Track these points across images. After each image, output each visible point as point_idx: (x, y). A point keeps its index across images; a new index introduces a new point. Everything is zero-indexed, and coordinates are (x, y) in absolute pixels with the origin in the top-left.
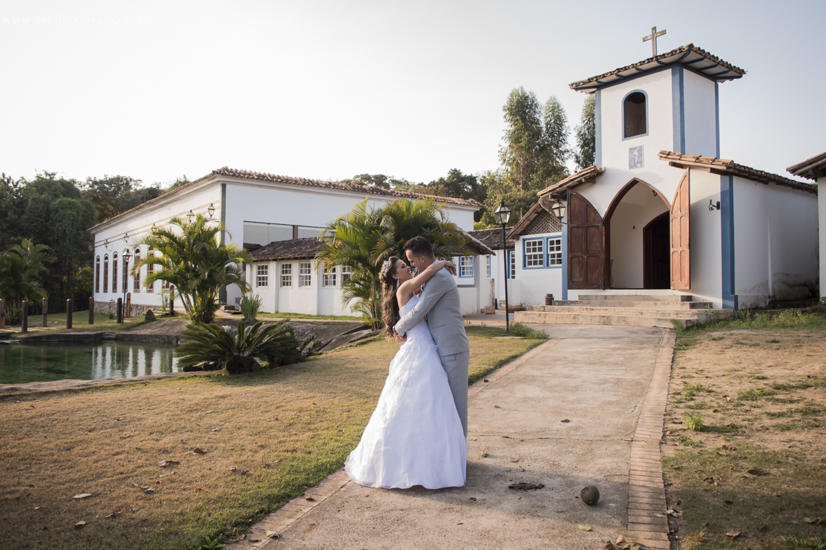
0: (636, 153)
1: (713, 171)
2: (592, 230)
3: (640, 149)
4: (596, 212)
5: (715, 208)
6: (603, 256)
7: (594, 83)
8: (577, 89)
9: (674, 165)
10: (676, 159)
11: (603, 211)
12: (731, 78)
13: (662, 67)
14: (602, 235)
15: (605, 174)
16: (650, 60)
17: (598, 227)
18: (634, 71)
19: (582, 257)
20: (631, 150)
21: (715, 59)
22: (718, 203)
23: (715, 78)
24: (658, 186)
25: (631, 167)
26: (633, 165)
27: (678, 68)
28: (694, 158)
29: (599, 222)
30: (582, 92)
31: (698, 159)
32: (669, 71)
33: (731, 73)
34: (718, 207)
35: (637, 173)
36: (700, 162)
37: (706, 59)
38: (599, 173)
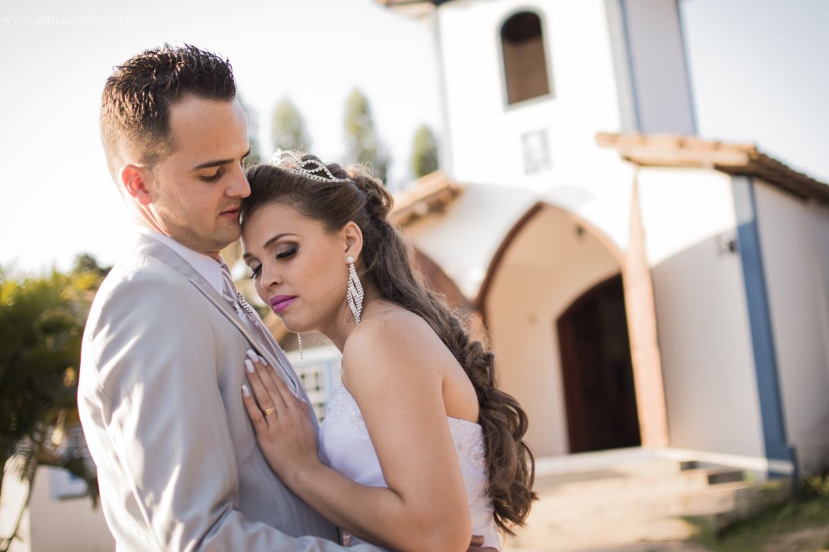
0: (535, 142)
1: (719, 168)
3: (543, 135)
4: (453, 283)
5: (728, 252)
11: (470, 282)
15: (465, 197)
20: (525, 137)
22: (732, 242)
24: (588, 213)
25: (528, 171)
26: (532, 167)
28: (673, 141)
31: (682, 144)
34: (732, 247)
38: (454, 193)
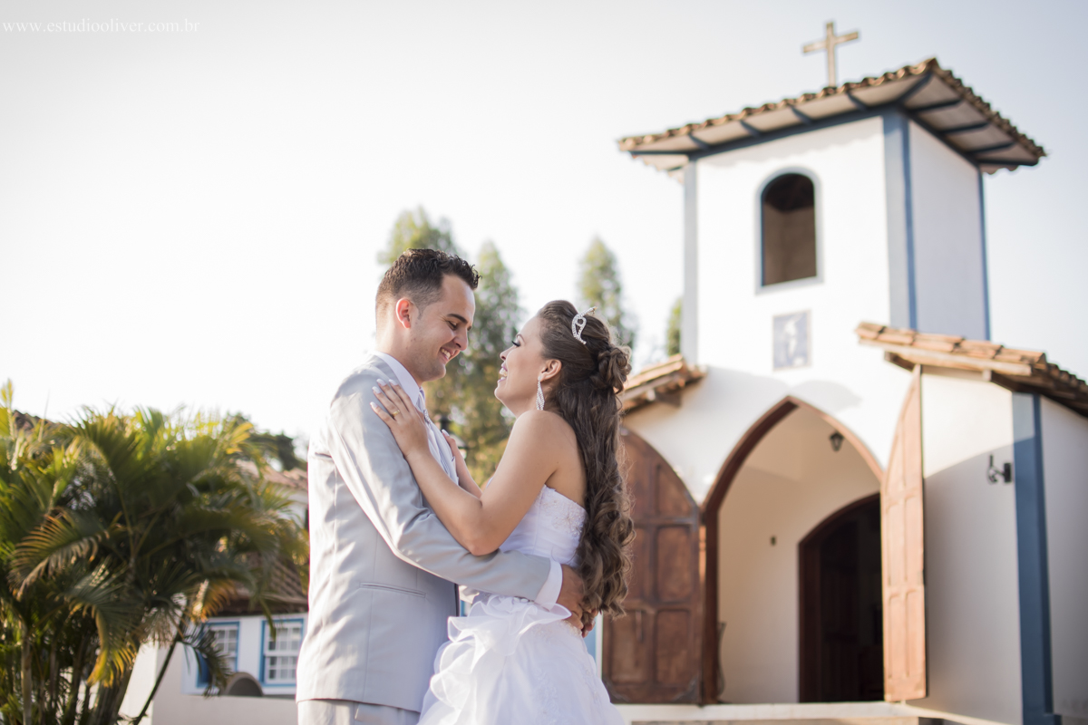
0: (791, 328)
1: (998, 378)
2: (672, 535)
3: (803, 320)
4: (680, 485)
5: (1000, 479)
6: (699, 609)
7: (685, 142)
8: (635, 153)
9: (896, 359)
10: (901, 344)
11: (700, 485)
12: (1012, 164)
13: (862, 111)
14: (696, 551)
15: (704, 385)
16: (829, 91)
17: (686, 527)
18: (787, 117)
19: (643, 612)
20: (779, 321)
21: (981, 106)
22: (1007, 467)
23: (980, 159)
24: (847, 419)
25: (778, 365)
26: (783, 359)
27: (897, 118)
28: (948, 341)
29: (689, 513)
30: (646, 164)
31: (957, 345)
32: (876, 123)
33: (1016, 152)
34: (1007, 475)
35: (792, 383)
36: (965, 353)
37: (964, 106)
38: (693, 380)
